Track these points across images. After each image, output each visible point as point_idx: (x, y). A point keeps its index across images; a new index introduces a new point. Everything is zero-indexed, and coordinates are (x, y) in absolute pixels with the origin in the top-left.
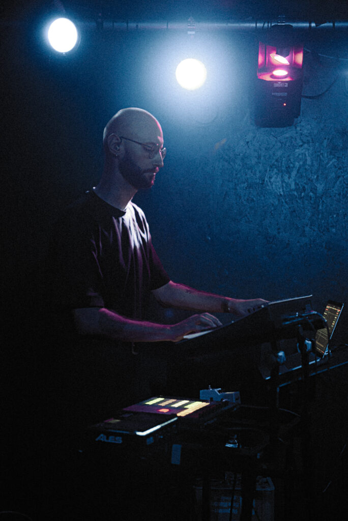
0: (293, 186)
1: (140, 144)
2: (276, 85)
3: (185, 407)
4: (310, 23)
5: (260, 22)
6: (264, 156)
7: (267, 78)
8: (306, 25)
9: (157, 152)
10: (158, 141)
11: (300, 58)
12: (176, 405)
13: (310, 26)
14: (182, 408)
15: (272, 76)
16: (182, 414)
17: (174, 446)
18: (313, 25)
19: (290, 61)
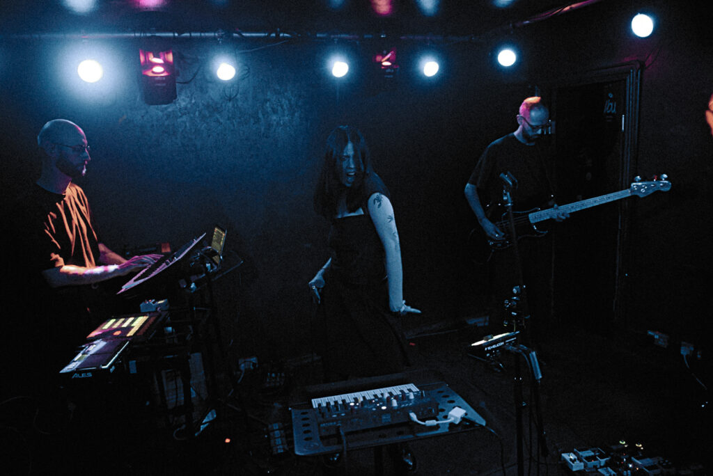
0: (180, 145)
1: (70, 147)
2: (157, 79)
3: (132, 325)
4: (174, 33)
5: (137, 33)
6: (156, 125)
7: (150, 74)
8: (171, 34)
9: (84, 151)
10: (84, 143)
11: (170, 57)
12: (125, 325)
13: (174, 36)
14: (129, 328)
15: (153, 72)
16: (131, 333)
17: (130, 362)
18: (176, 35)
19: (165, 60)
